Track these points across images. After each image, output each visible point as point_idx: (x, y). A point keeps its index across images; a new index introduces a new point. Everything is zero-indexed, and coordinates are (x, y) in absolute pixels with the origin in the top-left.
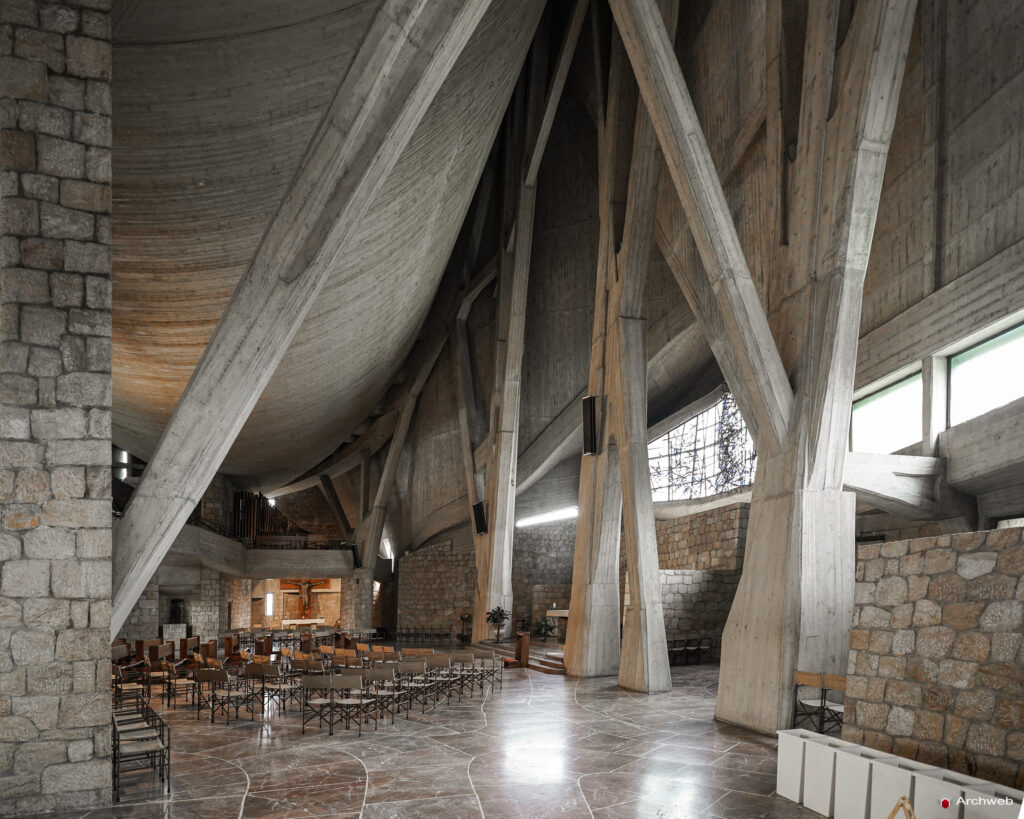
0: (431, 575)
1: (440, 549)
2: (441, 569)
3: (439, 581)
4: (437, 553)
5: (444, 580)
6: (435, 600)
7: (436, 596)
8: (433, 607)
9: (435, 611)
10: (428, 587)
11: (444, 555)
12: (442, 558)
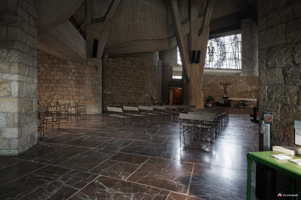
0: (138, 74)
1: (142, 61)
2: (143, 72)
3: (142, 78)
4: (141, 63)
5: (144, 78)
6: (141, 88)
7: (141, 86)
8: (140, 92)
9: (141, 94)
10: (136, 80)
11: (144, 65)
12: (143, 66)
